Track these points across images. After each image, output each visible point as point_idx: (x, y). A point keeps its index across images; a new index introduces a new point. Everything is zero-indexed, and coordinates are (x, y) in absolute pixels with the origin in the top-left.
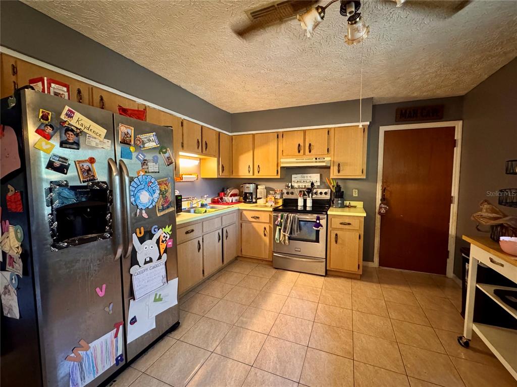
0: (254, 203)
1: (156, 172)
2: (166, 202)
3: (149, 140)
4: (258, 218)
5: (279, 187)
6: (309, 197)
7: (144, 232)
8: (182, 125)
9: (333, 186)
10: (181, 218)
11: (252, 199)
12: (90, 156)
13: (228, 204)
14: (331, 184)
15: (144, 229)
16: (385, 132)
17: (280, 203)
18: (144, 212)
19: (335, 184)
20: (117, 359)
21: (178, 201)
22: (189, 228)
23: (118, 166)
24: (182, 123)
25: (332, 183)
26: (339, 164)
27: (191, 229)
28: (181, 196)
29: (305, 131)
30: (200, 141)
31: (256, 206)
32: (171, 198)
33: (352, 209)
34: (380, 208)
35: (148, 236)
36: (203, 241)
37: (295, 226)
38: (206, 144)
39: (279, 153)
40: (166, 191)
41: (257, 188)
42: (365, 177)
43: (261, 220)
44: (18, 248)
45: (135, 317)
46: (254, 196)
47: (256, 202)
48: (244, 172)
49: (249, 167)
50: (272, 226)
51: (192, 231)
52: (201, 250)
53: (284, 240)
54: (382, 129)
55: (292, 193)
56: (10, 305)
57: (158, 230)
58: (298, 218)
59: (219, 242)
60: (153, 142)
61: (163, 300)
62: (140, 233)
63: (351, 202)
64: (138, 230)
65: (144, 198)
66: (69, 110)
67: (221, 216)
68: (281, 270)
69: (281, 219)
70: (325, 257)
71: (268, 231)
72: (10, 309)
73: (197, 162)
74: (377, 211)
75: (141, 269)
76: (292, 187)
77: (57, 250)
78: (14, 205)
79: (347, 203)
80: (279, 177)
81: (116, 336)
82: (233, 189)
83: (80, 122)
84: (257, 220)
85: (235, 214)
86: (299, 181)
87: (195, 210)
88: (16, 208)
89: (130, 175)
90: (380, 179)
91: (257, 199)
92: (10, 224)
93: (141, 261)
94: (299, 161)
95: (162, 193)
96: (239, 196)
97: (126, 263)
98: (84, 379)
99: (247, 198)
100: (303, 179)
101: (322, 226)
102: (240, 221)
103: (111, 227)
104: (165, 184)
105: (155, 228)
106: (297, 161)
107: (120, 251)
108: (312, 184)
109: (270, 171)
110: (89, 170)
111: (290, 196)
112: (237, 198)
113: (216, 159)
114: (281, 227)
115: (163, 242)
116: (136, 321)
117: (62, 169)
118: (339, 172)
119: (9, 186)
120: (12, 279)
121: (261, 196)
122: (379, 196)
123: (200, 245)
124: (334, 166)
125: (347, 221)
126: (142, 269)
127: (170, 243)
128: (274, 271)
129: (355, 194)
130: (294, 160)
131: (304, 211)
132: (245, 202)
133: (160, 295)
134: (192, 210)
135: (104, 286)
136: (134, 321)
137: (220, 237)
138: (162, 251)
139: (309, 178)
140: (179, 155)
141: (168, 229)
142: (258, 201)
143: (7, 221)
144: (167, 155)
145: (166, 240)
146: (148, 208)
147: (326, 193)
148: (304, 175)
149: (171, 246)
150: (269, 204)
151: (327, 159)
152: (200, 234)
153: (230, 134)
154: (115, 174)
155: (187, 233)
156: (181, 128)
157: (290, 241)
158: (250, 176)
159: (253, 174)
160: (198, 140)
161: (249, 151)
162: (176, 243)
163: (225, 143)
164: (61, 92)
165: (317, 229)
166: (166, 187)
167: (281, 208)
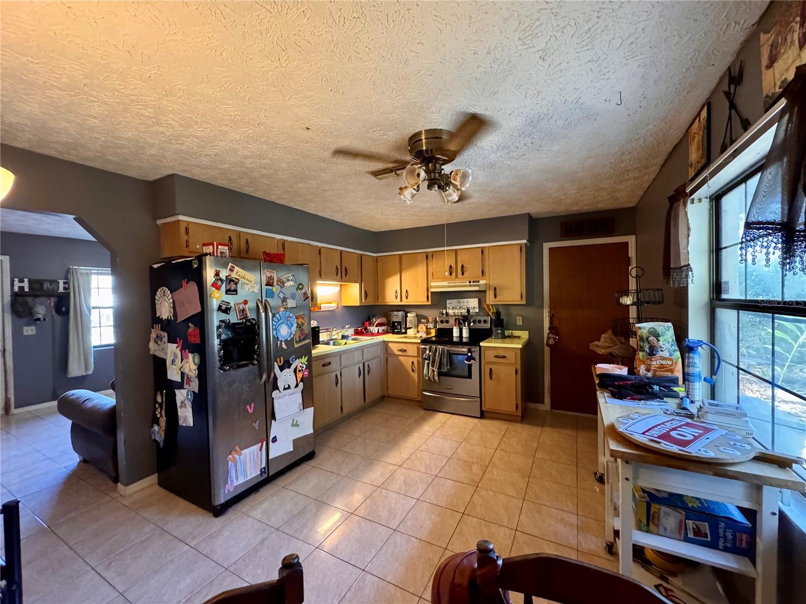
0: (403, 333)
1: (294, 308)
2: (302, 334)
3: (288, 280)
4: (405, 351)
5: (432, 314)
6: (465, 326)
7: (284, 361)
8: (320, 254)
9: (493, 313)
10: (319, 350)
11: (401, 329)
12: (245, 299)
13: (372, 334)
14: (490, 310)
15: (284, 358)
16: (550, 248)
17: (433, 333)
18: (283, 343)
19: (495, 311)
20: (261, 470)
21: (315, 332)
22: (327, 361)
23: (263, 305)
24: (320, 251)
25: (492, 309)
26: (495, 288)
27: (328, 361)
28: (318, 327)
29: (456, 251)
30: (339, 267)
31: (406, 337)
32: (307, 330)
33: (516, 340)
34: (549, 338)
35: (286, 365)
36: (341, 375)
37: (445, 360)
38: (346, 269)
39: (429, 276)
40: (303, 324)
41: (406, 316)
42: (525, 303)
43: (410, 353)
44: (195, 370)
45: (276, 436)
46: (403, 326)
47: (406, 333)
48: (391, 298)
49: (396, 292)
50: (420, 360)
51: (330, 363)
52: (339, 385)
53: (434, 376)
54: (547, 246)
55: (447, 322)
56: (186, 416)
57: (296, 360)
58: (447, 350)
59: (359, 377)
60: (292, 281)
61: (300, 426)
62: (280, 362)
63: (513, 331)
64: (278, 359)
65: (284, 332)
66: (232, 266)
67: (362, 349)
68: (431, 411)
69: (430, 352)
70: (479, 396)
71: (416, 366)
72: (185, 419)
73: (337, 289)
74: (545, 342)
75: (281, 394)
76: (447, 314)
77: (222, 372)
78: (193, 338)
79: (507, 333)
80: (429, 303)
81: (261, 450)
82: (379, 318)
83: (238, 274)
84: (404, 354)
85: (379, 346)
86: (454, 308)
87: (334, 343)
88: (195, 341)
89: (273, 312)
90: (547, 304)
91: (406, 329)
92: (189, 352)
93: (281, 388)
94: (451, 284)
95: (299, 326)
96: (387, 325)
97: (269, 387)
98: (238, 478)
99: (394, 328)
100: (459, 304)
101: (474, 360)
102: (386, 355)
103: (257, 355)
104: (302, 318)
105: (293, 358)
106: (449, 284)
107: (265, 376)
108: (468, 311)
109: (418, 297)
110: (244, 310)
111: (444, 326)
112: (384, 328)
113: (358, 285)
114: (429, 360)
115: (299, 371)
116: (276, 440)
117: (227, 311)
118: (495, 297)
119: (190, 324)
120: (189, 395)
121: (412, 325)
122: (546, 324)
123: (337, 380)
124: (489, 290)
125: (502, 353)
126: (283, 394)
127: (306, 373)
128: (423, 412)
129: (519, 322)
130: (446, 283)
131: (461, 343)
132: (393, 333)
133: (297, 421)
134: (331, 342)
135: (253, 405)
136: (275, 440)
137: (360, 371)
138: (299, 381)
139: (466, 304)
140: (317, 283)
141: (304, 360)
142: (408, 331)
143: (187, 350)
144: (303, 291)
145: (302, 370)
146: (287, 339)
147: (485, 322)
148: (460, 300)
149: (307, 376)
150: (419, 335)
151: (482, 282)
152: (338, 368)
153: (374, 255)
154: (261, 311)
155: (324, 365)
156: (319, 256)
157: (441, 377)
158: (397, 302)
159: (401, 301)
160: (337, 266)
161: (395, 274)
162: (312, 376)
163: (368, 267)
164: (224, 251)
165: (468, 363)
166: (302, 321)
167: (434, 339)
